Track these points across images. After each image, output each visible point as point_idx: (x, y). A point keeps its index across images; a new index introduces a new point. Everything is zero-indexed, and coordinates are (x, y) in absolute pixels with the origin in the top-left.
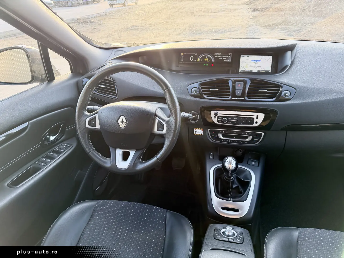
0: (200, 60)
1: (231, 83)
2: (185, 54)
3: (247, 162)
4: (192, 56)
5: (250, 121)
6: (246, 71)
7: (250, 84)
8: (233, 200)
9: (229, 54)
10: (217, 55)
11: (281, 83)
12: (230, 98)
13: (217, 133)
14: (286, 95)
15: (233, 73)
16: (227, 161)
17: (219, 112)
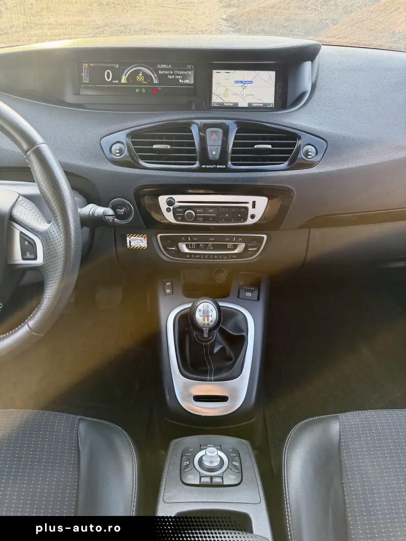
0: (128, 79)
1: (198, 132)
2: (91, 66)
3: (237, 295)
4: (107, 71)
5: (239, 213)
6: (225, 104)
7: (237, 132)
8: (217, 377)
9: (189, 67)
10: (162, 69)
11: (299, 130)
12: (197, 165)
13: (175, 241)
14: (310, 155)
15: (199, 109)
16: (200, 311)
17: (178, 198)
